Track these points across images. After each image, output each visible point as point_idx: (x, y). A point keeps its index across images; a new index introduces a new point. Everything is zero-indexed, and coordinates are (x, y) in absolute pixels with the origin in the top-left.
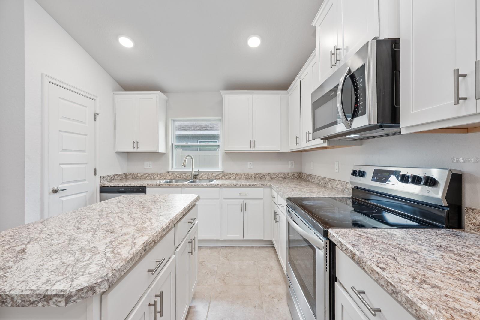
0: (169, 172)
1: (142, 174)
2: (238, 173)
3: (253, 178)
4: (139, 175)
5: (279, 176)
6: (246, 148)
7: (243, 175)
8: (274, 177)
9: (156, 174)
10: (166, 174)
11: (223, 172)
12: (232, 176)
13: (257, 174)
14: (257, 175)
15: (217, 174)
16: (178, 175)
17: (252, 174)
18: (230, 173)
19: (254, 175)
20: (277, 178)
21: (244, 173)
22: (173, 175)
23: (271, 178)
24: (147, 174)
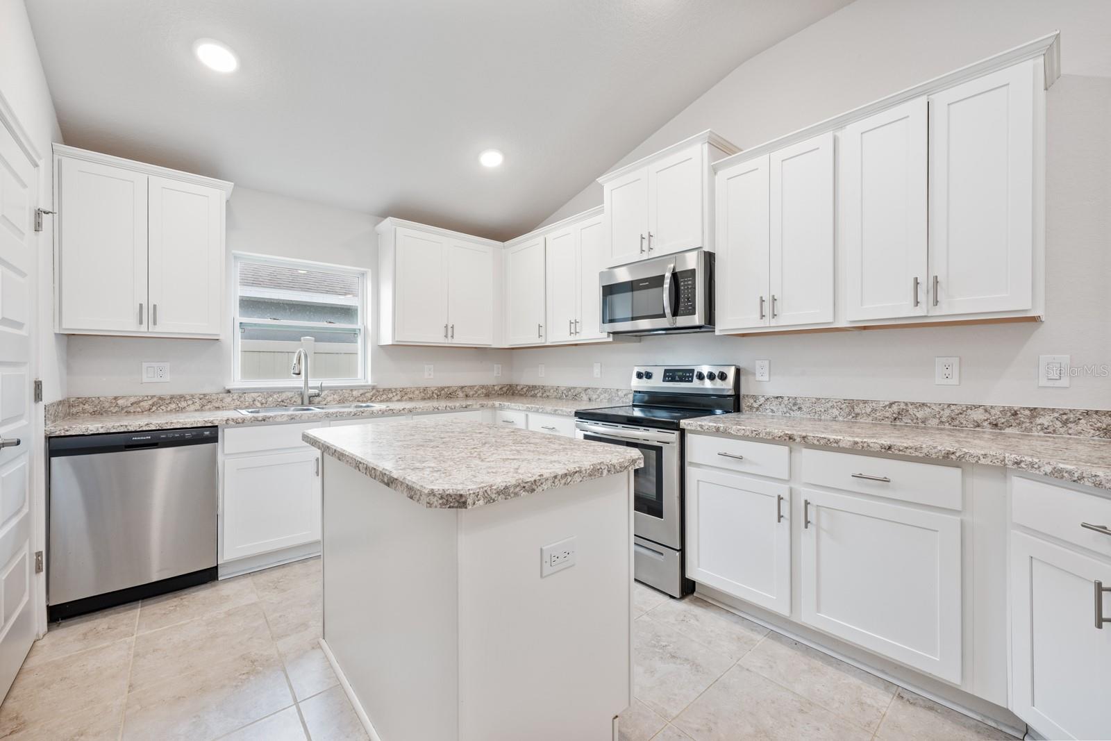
0: (229, 392)
1: (132, 400)
2: (407, 388)
3: (436, 396)
4: (120, 402)
5: (479, 392)
6: (437, 338)
7: (417, 392)
8: (471, 393)
9: (188, 397)
10: (221, 396)
11: (373, 388)
12: (394, 394)
13: (443, 389)
14: (443, 392)
15: (361, 391)
16: (260, 399)
17: (433, 389)
18: (390, 390)
19: (436, 391)
20: (476, 395)
21: (418, 389)
22: (242, 399)
23: (467, 396)
24: (155, 399)
